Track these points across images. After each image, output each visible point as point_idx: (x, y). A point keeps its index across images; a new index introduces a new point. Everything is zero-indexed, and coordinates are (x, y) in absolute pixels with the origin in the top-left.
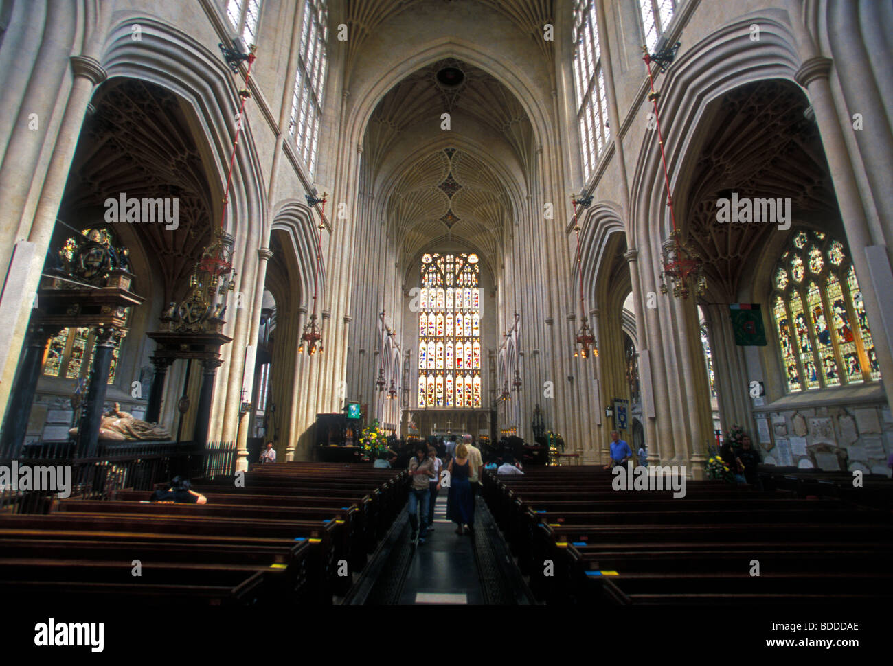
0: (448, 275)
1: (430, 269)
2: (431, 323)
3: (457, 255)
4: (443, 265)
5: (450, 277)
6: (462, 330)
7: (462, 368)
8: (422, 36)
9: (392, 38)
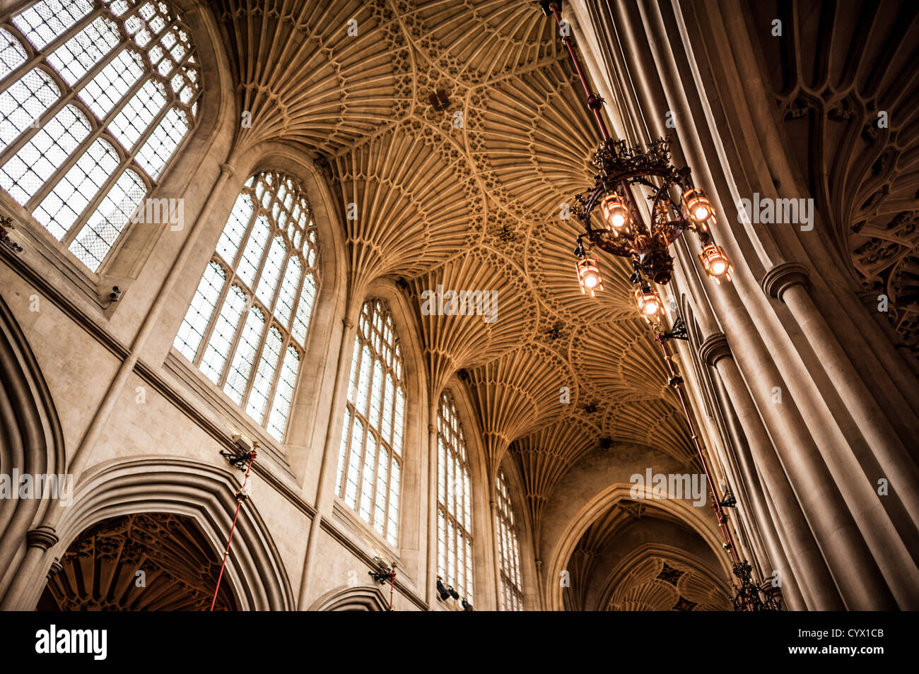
8: (591, 489)
9: (566, 497)
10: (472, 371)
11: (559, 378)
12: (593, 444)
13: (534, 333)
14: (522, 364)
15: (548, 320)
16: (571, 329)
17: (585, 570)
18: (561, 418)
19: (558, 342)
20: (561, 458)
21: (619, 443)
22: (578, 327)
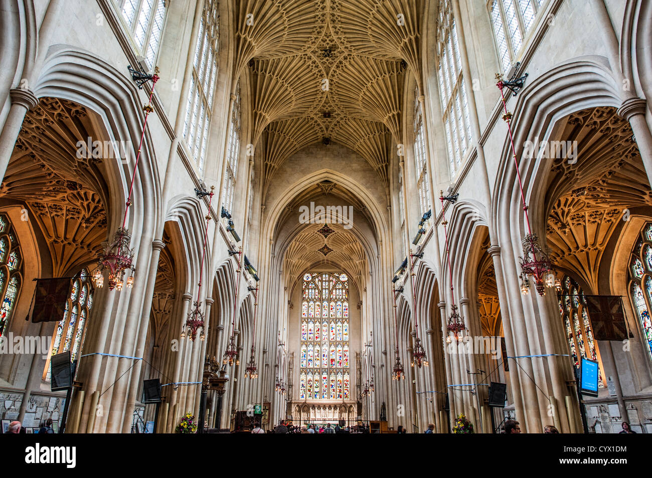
0: (324, 291)
1: (310, 285)
2: (310, 330)
3: (331, 274)
4: (320, 283)
5: (325, 293)
6: (335, 336)
7: (334, 367)
8: (309, 168)
9: (291, 169)
10: (258, 62)
11: (316, 87)
12: (318, 139)
13: (314, 47)
14: (296, 68)
15: (328, 41)
16: (340, 53)
17: (284, 217)
18: (304, 116)
19: (327, 60)
20: (295, 143)
21: (335, 143)
22: (346, 54)
